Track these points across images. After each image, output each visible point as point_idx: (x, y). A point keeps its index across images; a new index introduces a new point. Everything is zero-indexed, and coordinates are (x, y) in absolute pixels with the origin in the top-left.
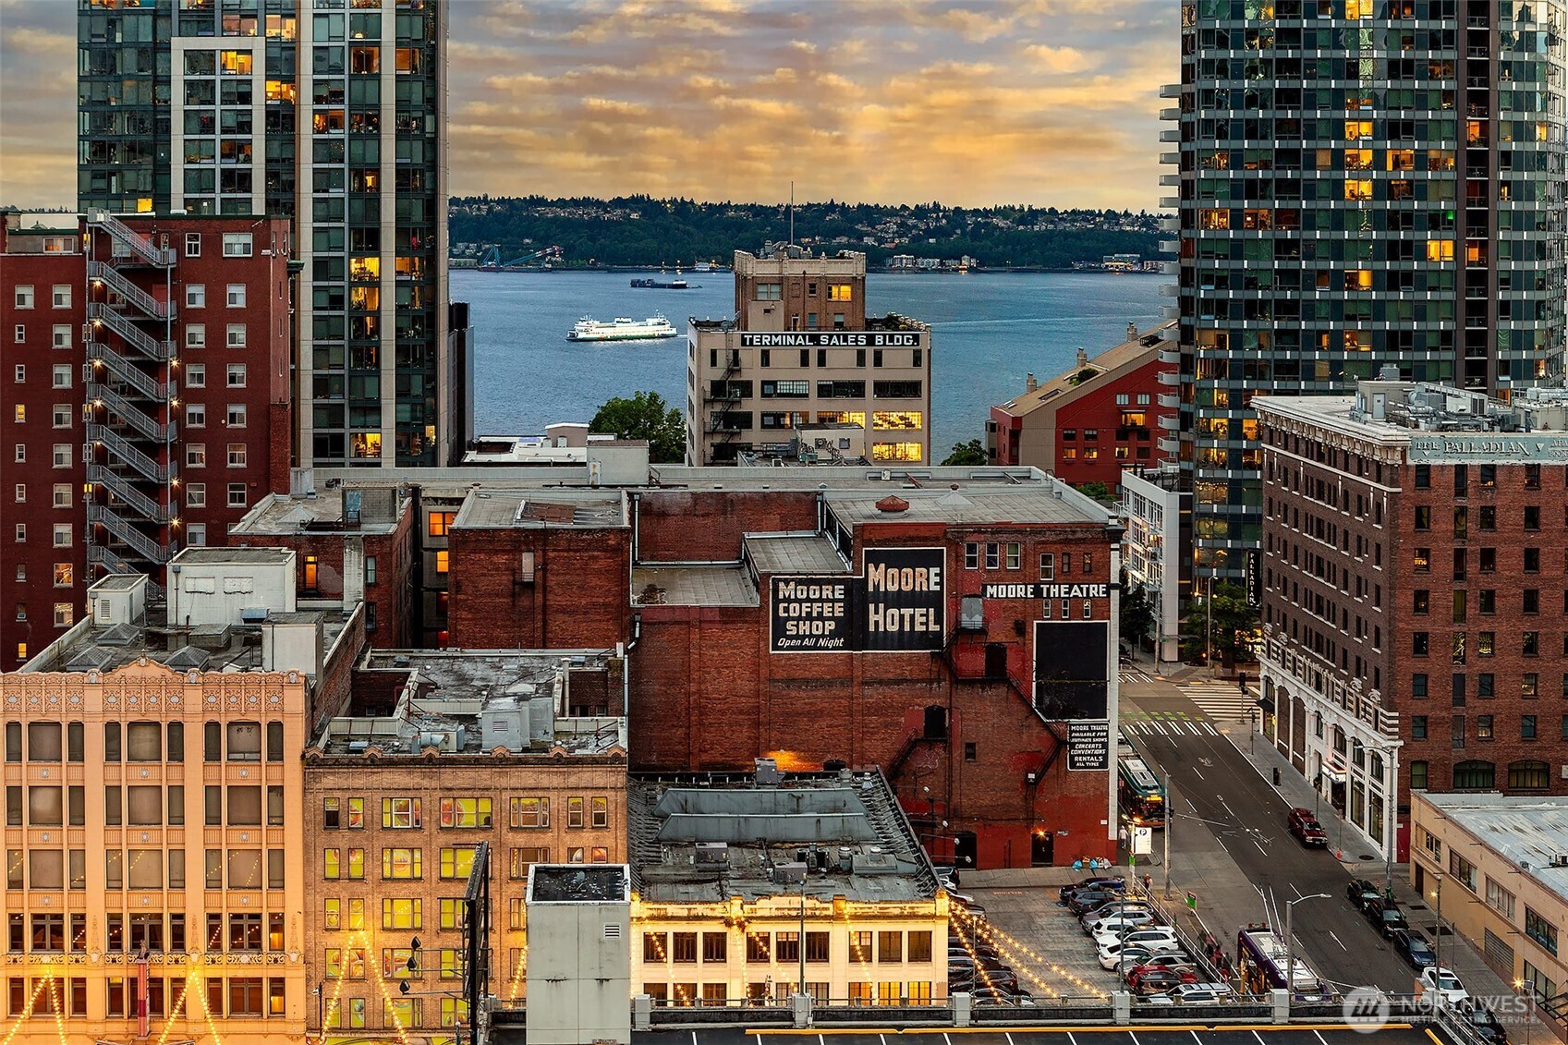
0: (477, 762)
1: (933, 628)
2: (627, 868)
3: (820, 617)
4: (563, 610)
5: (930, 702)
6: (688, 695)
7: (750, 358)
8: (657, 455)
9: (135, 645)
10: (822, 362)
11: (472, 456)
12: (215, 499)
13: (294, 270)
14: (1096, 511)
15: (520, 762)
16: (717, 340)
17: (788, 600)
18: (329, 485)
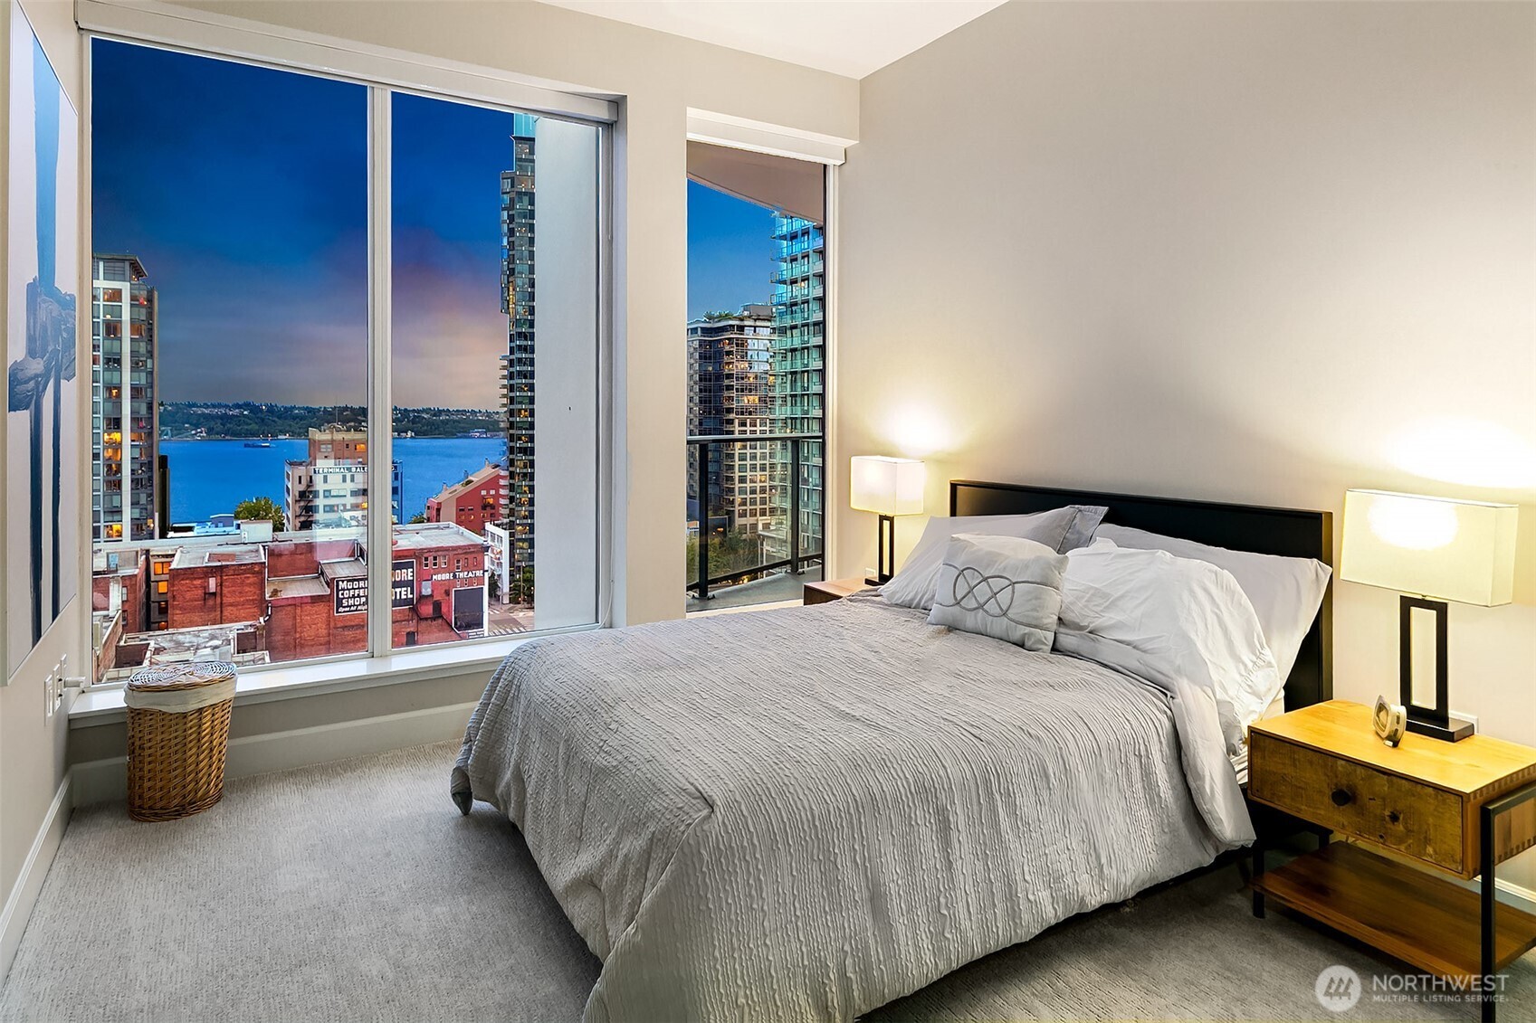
1: (410, 596)
3: (359, 596)
4: (231, 605)
5: (408, 630)
6: (295, 639)
7: (318, 479)
8: (276, 527)
10: (352, 480)
14: (479, 540)
17: (343, 590)
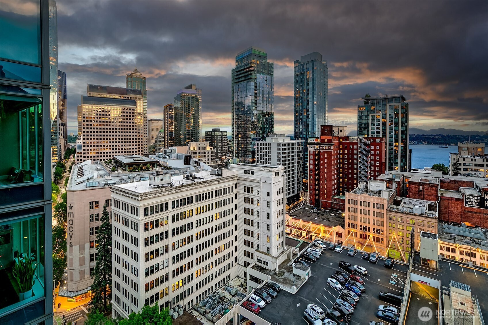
0: (412, 215)
2: (438, 235)
3: (475, 202)
4: (427, 195)
6: (449, 210)
7: (461, 159)
8: (443, 173)
9: (364, 191)
10: (475, 161)
11: (412, 171)
12: (375, 174)
13: (386, 144)
15: (419, 216)
16: (455, 156)
17: (468, 198)
18: (391, 173)
